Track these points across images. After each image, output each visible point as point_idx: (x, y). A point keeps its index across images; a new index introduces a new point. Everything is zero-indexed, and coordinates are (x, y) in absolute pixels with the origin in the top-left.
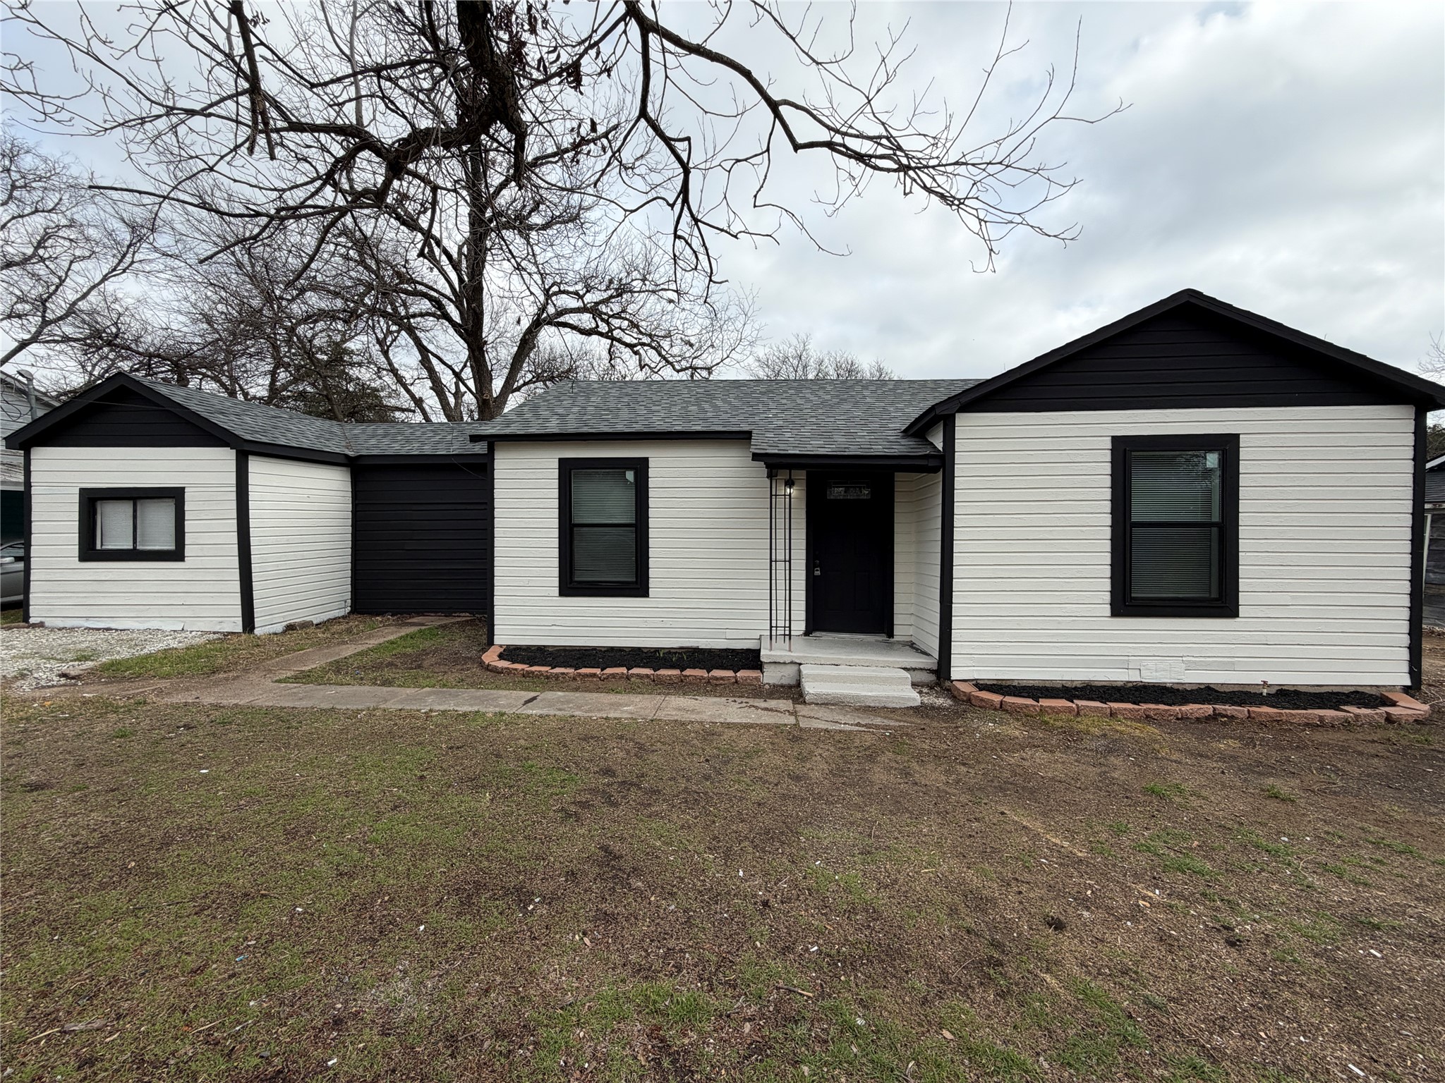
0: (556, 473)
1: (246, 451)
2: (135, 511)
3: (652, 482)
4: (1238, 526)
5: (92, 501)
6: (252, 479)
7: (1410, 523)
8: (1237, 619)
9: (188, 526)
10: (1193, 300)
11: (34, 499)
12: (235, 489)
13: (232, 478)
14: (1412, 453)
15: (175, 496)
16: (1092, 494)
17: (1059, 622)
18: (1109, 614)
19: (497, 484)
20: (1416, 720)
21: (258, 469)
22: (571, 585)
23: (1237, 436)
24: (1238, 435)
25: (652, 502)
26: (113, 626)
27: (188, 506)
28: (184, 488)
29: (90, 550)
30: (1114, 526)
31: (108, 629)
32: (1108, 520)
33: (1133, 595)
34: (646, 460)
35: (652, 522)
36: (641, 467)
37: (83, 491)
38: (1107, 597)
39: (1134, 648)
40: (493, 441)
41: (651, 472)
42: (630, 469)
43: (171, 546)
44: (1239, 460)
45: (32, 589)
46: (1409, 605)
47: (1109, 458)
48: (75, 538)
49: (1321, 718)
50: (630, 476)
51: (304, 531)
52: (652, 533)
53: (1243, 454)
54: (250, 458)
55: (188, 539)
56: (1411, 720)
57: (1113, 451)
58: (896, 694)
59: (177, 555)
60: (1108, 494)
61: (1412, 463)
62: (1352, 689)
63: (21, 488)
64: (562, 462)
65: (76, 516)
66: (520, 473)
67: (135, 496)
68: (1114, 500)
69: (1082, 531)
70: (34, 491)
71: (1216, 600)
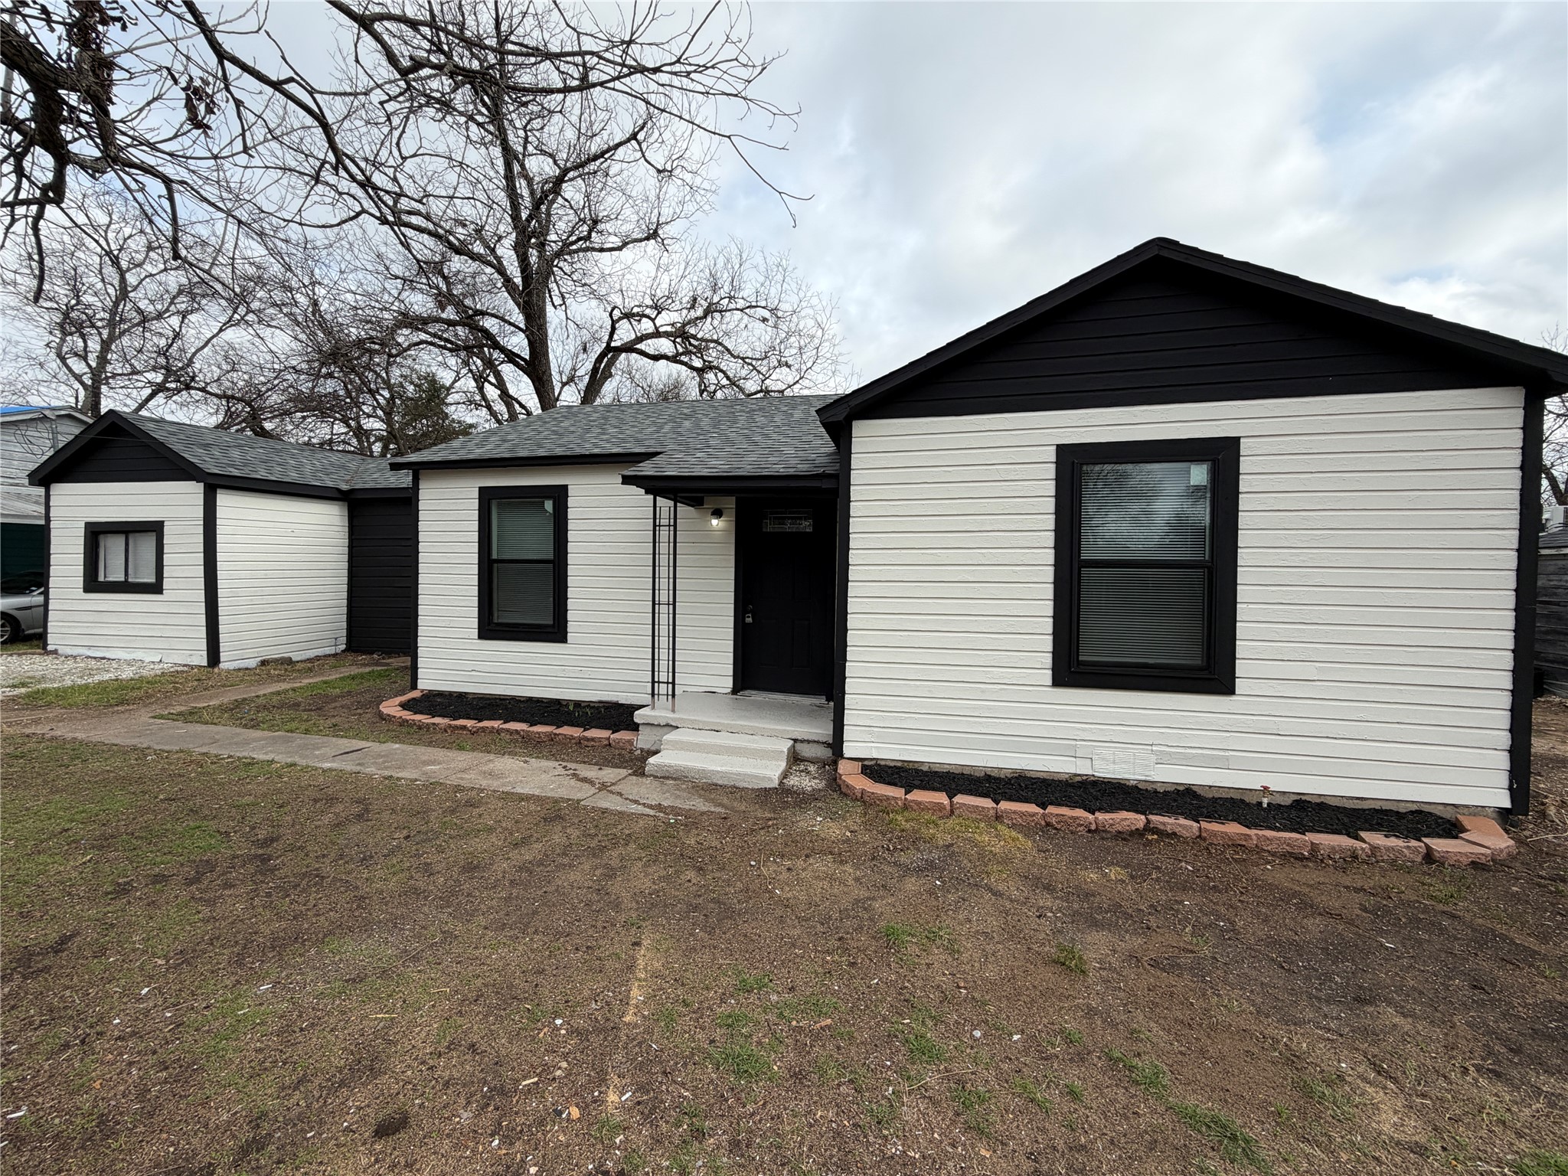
0: (476, 504)
1: (214, 485)
2: (127, 545)
3: (572, 513)
4: (1236, 566)
5: (95, 534)
6: (220, 513)
7: (1514, 565)
8: (1233, 698)
9: (167, 559)
10: (1165, 253)
11: (53, 533)
12: (202, 523)
13: (199, 512)
14: (1520, 458)
15: (156, 528)
16: (1030, 522)
17: (983, 691)
18: (1050, 683)
19: (422, 515)
20: (1473, 862)
21: (228, 503)
22: (491, 628)
23: (1236, 441)
24: (1238, 439)
25: (571, 536)
26: (108, 655)
27: (167, 540)
28: (163, 522)
29: (93, 583)
30: (1057, 565)
31: (104, 658)
32: (1049, 556)
33: (1081, 658)
34: (565, 488)
35: (571, 558)
36: (560, 495)
37: (88, 525)
38: (1048, 660)
39: (1084, 730)
40: (418, 470)
41: (571, 502)
42: (548, 498)
43: (152, 580)
44: (1238, 474)
45: (50, 618)
46: (1511, 688)
47: (1052, 474)
48: (80, 570)
49: (1314, 848)
50: (549, 505)
51: (286, 565)
52: (571, 570)
53: (1245, 465)
54: (218, 491)
55: (167, 572)
56: (1465, 861)
57: (1059, 463)
58: (754, 771)
59: (156, 588)
60: (1050, 522)
61: (1519, 473)
62: (1414, 807)
63: (42, 522)
64: (483, 491)
65: (81, 549)
66: (444, 504)
67: (128, 530)
68: (1058, 530)
69: (1014, 572)
70: (53, 525)
71: (1200, 669)
